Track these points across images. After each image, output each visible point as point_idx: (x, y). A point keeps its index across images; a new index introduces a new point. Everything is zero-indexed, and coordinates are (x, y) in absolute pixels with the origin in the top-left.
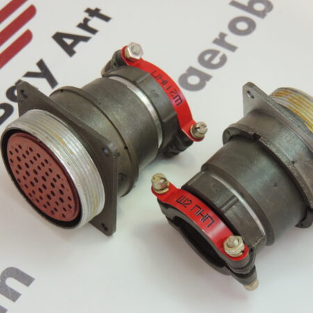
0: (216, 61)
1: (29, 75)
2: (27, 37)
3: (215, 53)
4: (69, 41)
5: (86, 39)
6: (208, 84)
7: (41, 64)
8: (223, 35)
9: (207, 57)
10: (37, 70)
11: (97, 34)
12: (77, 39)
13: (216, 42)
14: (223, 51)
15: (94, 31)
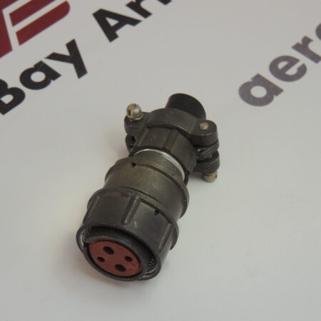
0: (292, 71)
1: (54, 56)
2: (63, 10)
3: (292, 61)
4: (112, 22)
5: (134, 22)
6: (276, 99)
7: (72, 46)
8: (307, 41)
9: (282, 65)
10: (66, 52)
11: (149, 18)
12: (123, 21)
13: (297, 47)
14: (303, 60)
15: (146, 14)
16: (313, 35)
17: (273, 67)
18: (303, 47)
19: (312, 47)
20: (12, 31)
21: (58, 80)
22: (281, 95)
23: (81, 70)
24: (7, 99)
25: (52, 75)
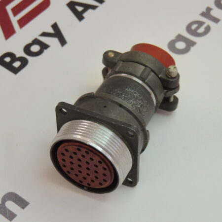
16: (212, 6)
17: (189, 29)
18: (207, 14)
19: (213, 13)
20: (14, 20)
21: (49, 49)
22: (196, 46)
23: (63, 42)
24: (17, 64)
25: (44, 46)
